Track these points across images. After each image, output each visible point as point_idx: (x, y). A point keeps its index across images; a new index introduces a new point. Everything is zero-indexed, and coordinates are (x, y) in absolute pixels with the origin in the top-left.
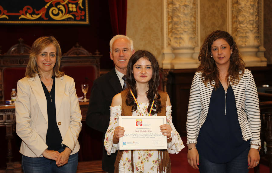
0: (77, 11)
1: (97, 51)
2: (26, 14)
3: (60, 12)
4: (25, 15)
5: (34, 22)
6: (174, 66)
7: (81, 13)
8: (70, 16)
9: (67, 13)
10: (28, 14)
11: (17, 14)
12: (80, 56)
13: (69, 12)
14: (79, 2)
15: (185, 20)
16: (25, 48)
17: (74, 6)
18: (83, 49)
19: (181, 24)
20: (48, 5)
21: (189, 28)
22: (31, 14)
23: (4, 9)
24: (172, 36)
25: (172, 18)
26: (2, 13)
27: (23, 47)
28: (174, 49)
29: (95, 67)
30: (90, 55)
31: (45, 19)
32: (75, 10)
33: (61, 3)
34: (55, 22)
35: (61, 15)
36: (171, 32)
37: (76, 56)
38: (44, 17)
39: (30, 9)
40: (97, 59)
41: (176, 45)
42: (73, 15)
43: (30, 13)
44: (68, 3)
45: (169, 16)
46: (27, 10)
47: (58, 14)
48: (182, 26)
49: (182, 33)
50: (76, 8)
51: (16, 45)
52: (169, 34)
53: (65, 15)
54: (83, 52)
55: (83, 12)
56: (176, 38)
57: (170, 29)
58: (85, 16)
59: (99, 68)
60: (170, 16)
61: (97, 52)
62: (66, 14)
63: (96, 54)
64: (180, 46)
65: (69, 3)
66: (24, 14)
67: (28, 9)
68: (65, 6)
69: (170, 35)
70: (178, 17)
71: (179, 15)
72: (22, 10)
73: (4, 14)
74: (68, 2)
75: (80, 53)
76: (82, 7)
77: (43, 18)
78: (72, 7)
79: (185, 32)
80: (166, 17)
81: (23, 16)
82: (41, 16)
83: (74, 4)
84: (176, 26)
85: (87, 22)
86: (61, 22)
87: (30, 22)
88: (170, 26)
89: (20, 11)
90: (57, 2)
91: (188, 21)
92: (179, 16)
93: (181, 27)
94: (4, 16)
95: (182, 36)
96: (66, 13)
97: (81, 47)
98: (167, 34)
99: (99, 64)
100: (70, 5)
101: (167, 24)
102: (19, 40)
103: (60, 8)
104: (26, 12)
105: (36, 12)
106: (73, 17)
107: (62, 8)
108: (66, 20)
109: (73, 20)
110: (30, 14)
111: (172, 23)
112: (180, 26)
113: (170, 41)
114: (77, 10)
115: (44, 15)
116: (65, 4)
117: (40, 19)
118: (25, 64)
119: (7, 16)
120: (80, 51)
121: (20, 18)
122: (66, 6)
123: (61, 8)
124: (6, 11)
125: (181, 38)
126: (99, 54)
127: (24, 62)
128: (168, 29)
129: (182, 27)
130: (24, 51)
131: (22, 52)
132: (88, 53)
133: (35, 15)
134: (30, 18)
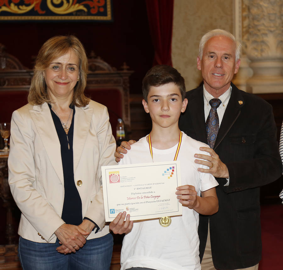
2: (10, 5)
3: (65, 1)
4: (9, 5)
5: (23, 18)
6: (251, 89)
7: (99, 2)
8: (81, 7)
9: (77, 3)
10: (12, 5)
12: (97, 72)
13: (80, 1)
15: (271, 12)
18: (102, 61)
19: (264, 19)
21: (277, 25)
22: (17, 5)
24: (248, 40)
25: (249, 9)
27: (5, 59)
28: (252, 60)
29: (121, 91)
30: (113, 70)
31: (41, 12)
34: (56, 18)
35: (65, 5)
36: (247, 32)
38: (38, 9)
41: (255, 54)
42: (86, 6)
43: (16, 2)
45: (244, 6)
47: (61, 5)
48: (266, 22)
49: (266, 35)
52: (243, 36)
53: (73, 6)
54: (101, 65)
55: (102, 1)
56: (255, 42)
57: (246, 27)
58: (105, 7)
59: (128, 93)
60: (246, 5)
61: (125, 67)
62: (75, 5)
63: (122, 70)
64: (261, 55)
66: (7, 4)
69: (245, 37)
70: (259, 6)
71: (262, 3)
75: (97, 68)
77: (37, 11)
79: (271, 31)
80: (239, 8)
81: (4, 9)
82: (33, 9)
84: (256, 23)
85: (109, 17)
86: (66, 18)
87: (16, 18)
88: (246, 23)
91: (275, 14)
92: (261, 6)
93: (263, 24)
95: (265, 39)
96: (74, 3)
97: (99, 57)
98: (240, 36)
99: (128, 85)
101: (241, 19)
104: (10, 2)
105: (26, 1)
106: (85, 9)
108: (74, 13)
109: (86, 14)
110: (16, 4)
111: (249, 17)
112: (263, 21)
113: (246, 47)
115: (39, 5)
117: (32, 13)
118: (8, 85)
120: (97, 64)
125: (263, 42)
126: (128, 70)
127: (7, 83)
128: (243, 27)
129: (266, 24)
130: (7, 65)
131: (3, 67)
132: (110, 68)
133: (24, 6)
134: (17, 12)
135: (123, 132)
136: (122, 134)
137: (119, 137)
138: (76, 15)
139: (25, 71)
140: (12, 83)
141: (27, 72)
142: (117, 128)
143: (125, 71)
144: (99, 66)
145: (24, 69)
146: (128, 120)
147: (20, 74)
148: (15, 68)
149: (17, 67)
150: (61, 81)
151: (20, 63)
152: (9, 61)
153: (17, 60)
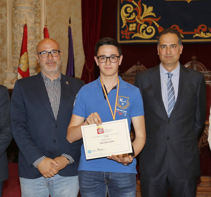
2: (200, 33)
5: (208, 40)
10: (202, 32)
11: (192, 33)
16: (198, 65)
22: (205, 33)
23: (180, 29)
27: (196, 65)
39: (204, 28)
43: (204, 31)
46: (201, 28)
51: (189, 63)
66: (199, 32)
67: (203, 27)
81: (197, 35)
87: (204, 40)
89: (195, 30)
102: (193, 58)
104: (201, 31)
105: (210, 30)
110: (204, 32)
121: (194, 36)
124: (182, 30)
130: (197, 69)
133: (209, 33)
134: (204, 36)
139: (208, 72)
141: (209, 73)
145: (207, 71)
147: (205, 74)
148: (202, 70)
149: (203, 70)
151: (205, 67)
152: (198, 66)
153: (203, 66)
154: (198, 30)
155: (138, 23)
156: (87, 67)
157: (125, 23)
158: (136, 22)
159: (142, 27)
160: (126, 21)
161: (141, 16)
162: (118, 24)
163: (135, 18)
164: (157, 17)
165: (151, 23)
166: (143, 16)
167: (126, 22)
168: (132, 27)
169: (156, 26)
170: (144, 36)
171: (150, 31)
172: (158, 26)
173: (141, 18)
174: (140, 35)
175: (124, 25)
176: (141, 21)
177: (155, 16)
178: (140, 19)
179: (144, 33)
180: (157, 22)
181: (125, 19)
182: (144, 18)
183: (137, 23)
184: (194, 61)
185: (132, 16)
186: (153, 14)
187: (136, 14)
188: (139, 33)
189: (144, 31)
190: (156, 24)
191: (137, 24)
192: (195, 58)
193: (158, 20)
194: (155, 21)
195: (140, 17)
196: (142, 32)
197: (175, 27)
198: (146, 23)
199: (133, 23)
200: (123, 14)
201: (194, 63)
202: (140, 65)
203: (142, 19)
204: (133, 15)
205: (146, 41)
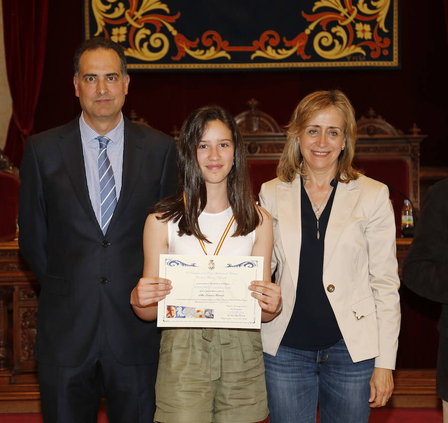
0: (372, 40)
1: (415, 125)
2: (266, 49)
3: (337, 42)
4: (264, 49)
5: (282, 65)
7: (382, 42)
8: (359, 50)
9: (352, 44)
10: (269, 48)
11: (248, 49)
12: (376, 136)
13: (356, 41)
14: (378, 20)
16: (262, 119)
17: (367, 27)
18: (384, 122)
20: (312, 27)
22: (275, 48)
23: (223, 40)
26: (219, 48)
27: (258, 118)
29: (409, 161)
30: (397, 134)
31: (305, 57)
32: (368, 36)
33: (339, 22)
34: (325, 65)
35: (338, 47)
37: (367, 136)
38: (302, 53)
39: (274, 37)
40: (413, 144)
42: (364, 48)
43: (274, 45)
44: (354, 22)
46: (267, 39)
47: (331, 47)
50: (372, 31)
51: (244, 114)
53: (347, 48)
54: (383, 128)
55: (387, 41)
58: (390, 48)
59: (418, 165)
61: (415, 129)
62: (350, 46)
63: (411, 133)
65: (357, 20)
66: (263, 47)
67: (271, 36)
68: (348, 28)
72: (258, 39)
73: (222, 50)
74: (355, 19)
75: (376, 131)
76: (385, 30)
77: (300, 56)
78: (364, 31)
81: (259, 53)
82: (295, 53)
83: (367, 23)
85: (395, 63)
86: (338, 64)
87: (273, 65)
89: (255, 43)
90: (331, 20)
94: (223, 54)
96: (349, 44)
97: (380, 117)
99: (419, 155)
100: (359, 27)
102: (250, 103)
103: (336, 32)
104: (267, 44)
105: (287, 43)
106: (364, 53)
107: (342, 33)
108: (349, 58)
109: (364, 58)
110: (273, 48)
114: (372, 36)
115: (303, 48)
116: (348, 24)
117: (294, 58)
118: (260, 152)
119: (228, 52)
120: (377, 126)
121: (253, 57)
122: (350, 29)
123: (338, 34)
124: (226, 43)
126: (419, 133)
127: (259, 149)
130: (259, 127)
131: (255, 129)
132: (394, 131)
133: (284, 50)
134: (274, 57)
135: (411, 218)
136: (409, 220)
137: (406, 225)
138: (351, 60)
140: (266, 150)
142: (403, 212)
143: (415, 135)
144: (379, 129)
146: (417, 202)
147: (277, 138)
148: (270, 130)
149: (273, 129)
150: (320, 150)
151: (276, 123)
152: (262, 122)
153: (273, 120)
154: (261, 44)
155: (131, 26)
156: (18, 124)
157: (101, 25)
158: (126, 24)
159: (140, 36)
160: (104, 20)
161: (137, 10)
162: (87, 27)
163: (123, 16)
164: (172, 13)
165: (158, 27)
166: (141, 12)
167: (103, 24)
168: (119, 35)
169: (170, 33)
170: (145, 54)
171: (157, 44)
172: (175, 33)
173: (138, 15)
174: (135, 53)
175: (100, 29)
176: (136, 20)
177: (167, 10)
178: (135, 18)
179: (145, 49)
180: (172, 24)
181: (102, 18)
182: (143, 15)
183: (128, 25)
184: (253, 110)
185: (116, 9)
186: (164, 7)
187: (127, 7)
188: (133, 49)
189: (145, 44)
190: (170, 28)
191: (129, 27)
192: (255, 102)
193: (174, 19)
194: (169, 21)
195: (136, 13)
196: (141, 45)
197: (211, 36)
198: (148, 26)
199: (119, 26)
200: (96, 5)
201: (252, 115)
202: (136, 119)
203: (140, 17)
204: (118, 7)
205: (150, 67)
